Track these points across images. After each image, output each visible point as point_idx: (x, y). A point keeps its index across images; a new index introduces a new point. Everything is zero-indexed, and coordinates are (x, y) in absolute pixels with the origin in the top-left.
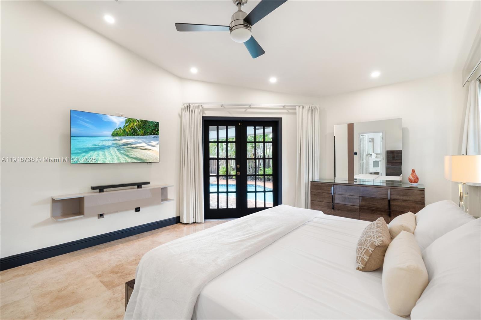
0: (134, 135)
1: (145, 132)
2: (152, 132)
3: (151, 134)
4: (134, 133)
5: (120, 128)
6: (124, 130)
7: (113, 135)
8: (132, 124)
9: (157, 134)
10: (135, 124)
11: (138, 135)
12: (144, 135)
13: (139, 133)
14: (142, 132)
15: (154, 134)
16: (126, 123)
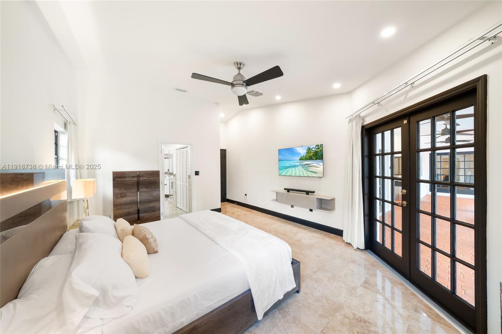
0: (311, 160)
1: (316, 158)
2: (320, 158)
3: (320, 159)
4: (310, 158)
5: (304, 156)
6: (306, 157)
7: (300, 160)
8: (310, 154)
9: (323, 159)
10: (311, 154)
11: (313, 160)
12: (316, 160)
13: (313, 158)
14: (315, 158)
15: (321, 159)
16: (307, 153)
